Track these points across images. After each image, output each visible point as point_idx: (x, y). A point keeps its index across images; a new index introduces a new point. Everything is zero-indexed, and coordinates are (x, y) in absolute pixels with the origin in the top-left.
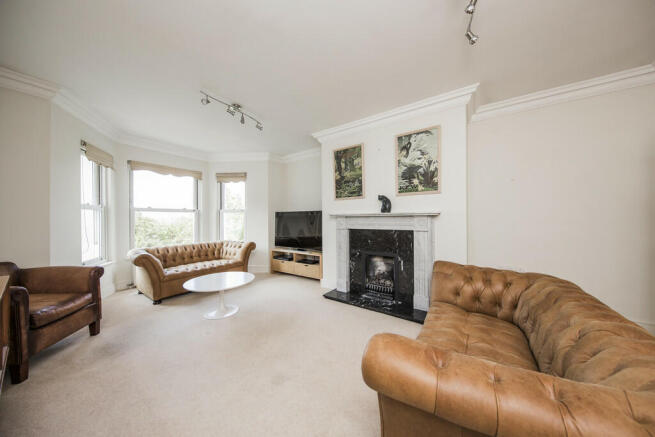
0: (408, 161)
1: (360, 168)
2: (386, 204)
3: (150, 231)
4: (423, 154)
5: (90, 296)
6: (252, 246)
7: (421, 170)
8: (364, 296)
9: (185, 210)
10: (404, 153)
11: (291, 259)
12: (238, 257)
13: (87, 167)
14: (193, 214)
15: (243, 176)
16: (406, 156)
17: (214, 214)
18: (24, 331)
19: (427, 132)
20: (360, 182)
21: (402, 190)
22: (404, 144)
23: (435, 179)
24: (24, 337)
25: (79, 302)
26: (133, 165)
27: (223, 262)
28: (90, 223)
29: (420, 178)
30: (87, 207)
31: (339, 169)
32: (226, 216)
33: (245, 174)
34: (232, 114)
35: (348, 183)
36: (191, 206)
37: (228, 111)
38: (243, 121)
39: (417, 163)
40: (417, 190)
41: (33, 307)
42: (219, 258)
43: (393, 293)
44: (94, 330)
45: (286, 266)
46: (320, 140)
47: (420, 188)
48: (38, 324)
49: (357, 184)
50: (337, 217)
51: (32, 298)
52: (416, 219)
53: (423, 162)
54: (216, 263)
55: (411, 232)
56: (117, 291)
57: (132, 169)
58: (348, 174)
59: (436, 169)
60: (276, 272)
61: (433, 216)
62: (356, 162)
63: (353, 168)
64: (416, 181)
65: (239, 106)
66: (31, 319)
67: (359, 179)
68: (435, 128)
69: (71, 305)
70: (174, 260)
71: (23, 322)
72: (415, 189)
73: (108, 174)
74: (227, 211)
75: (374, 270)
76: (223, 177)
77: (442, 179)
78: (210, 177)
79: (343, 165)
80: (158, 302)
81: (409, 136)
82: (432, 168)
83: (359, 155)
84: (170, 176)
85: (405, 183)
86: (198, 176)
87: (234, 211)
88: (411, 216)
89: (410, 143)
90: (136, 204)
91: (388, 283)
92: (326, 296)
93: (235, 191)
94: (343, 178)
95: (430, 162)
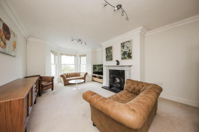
0: (124, 50)
1: (112, 53)
2: (118, 62)
3: (69, 69)
4: (128, 48)
5: (51, 82)
6: (86, 74)
7: (127, 53)
8: (113, 88)
9: (72, 64)
10: (123, 48)
11: (96, 77)
12: (83, 76)
13: (52, 56)
14: (74, 65)
15: (85, 55)
16: (123, 49)
17: (79, 65)
18: (41, 87)
19: (129, 42)
20: (112, 56)
21: (122, 59)
22: (123, 45)
23: (131, 55)
24: (41, 88)
25: (50, 83)
26: (61, 54)
27: (80, 77)
28: (53, 67)
29: (127, 55)
30: (52, 64)
31: (107, 53)
32: (82, 66)
33: (86, 55)
34: (79, 42)
35: (109, 57)
36: (74, 63)
37: (78, 41)
38: (81, 43)
39: (126, 51)
40: (126, 59)
41: (42, 83)
42: (79, 76)
43: (120, 88)
44: (52, 89)
45: (95, 79)
46: (102, 45)
47: (127, 58)
48: (43, 86)
49: (111, 57)
50: (106, 66)
51: (42, 82)
52: (125, 67)
53: (127, 50)
54: (78, 77)
55: (124, 71)
56: (58, 82)
57: (61, 55)
58: (109, 54)
59: (131, 52)
60: (93, 81)
61: (130, 66)
62: (111, 51)
63: (110, 53)
64: (126, 56)
65: (80, 40)
66: (42, 85)
67: (111, 56)
68: (131, 40)
69: (48, 84)
70: (69, 76)
71: (41, 86)
72: (126, 58)
73: (56, 57)
74: (82, 64)
75: (116, 81)
76: (81, 56)
77: (133, 55)
78: (78, 56)
79: (108, 52)
80: (65, 85)
81: (124, 43)
82: (130, 52)
83: (111, 49)
84: (69, 56)
85: (123, 57)
86: (75, 56)
87: (83, 64)
88: (124, 66)
89: (124, 45)
90: (62, 63)
91: (119, 85)
92: (102, 87)
93: (84, 59)
94: (108, 55)
95: (130, 50)
